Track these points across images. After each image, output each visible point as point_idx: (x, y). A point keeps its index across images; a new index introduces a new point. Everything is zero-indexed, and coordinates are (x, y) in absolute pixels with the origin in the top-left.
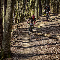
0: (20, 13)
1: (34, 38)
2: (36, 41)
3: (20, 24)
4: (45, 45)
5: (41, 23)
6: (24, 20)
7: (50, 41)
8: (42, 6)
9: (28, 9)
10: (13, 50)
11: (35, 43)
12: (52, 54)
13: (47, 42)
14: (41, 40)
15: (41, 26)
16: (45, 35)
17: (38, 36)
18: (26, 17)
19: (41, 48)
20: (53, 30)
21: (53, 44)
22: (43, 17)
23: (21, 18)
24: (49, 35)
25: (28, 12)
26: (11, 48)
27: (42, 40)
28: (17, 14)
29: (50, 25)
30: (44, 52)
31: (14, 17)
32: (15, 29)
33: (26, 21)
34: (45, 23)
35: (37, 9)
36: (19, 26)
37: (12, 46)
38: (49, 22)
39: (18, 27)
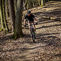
0: (29, 1)
2: (44, 23)
3: (30, 10)
5: (47, 8)
10: (24, 31)
11: (43, 25)
12: (57, 34)
13: (52, 24)
15: (47, 11)
16: (51, 18)
17: (45, 19)
18: (34, 4)
19: (48, 29)
21: (57, 25)
22: (49, 3)
23: (30, 5)
26: (23, 30)
27: (49, 22)
28: (27, 2)
30: (50, 33)
31: (24, 5)
33: (34, 7)
37: (23, 28)
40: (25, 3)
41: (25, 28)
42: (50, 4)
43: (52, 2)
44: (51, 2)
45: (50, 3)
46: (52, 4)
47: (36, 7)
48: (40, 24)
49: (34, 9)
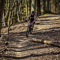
0: (11, 13)
1: (30, 45)
2: (33, 49)
3: (12, 27)
4: (45, 54)
6: (17, 22)
7: (51, 49)
8: (41, 3)
9: (22, 8)
13: (46, 50)
14: (39, 48)
15: (39, 29)
16: (45, 41)
17: (36, 43)
18: (19, 17)
19: (39, 59)
20: (55, 36)
23: (12, 19)
24: (49, 42)
25: (23, 12)
27: (41, 48)
29: (51, 28)
31: (4, 18)
32: (5, 34)
34: (45, 26)
35: (34, 7)
36: (11, 30)
38: (50, 25)
39: (9, 31)
40: (5, 15)
41: (4, 56)
42: (44, 19)
43: (48, 15)
44: (45, 15)
45: (44, 17)
46: (47, 19)
47: (22, 23)
49: (20, 25)
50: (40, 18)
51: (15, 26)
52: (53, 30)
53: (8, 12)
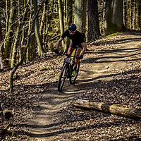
3: (22, 71)
6: (34, 58)
9: (49, 18)
11: (75, 137)
13: (117, 132)
15: (94, 76)
16: (112, 108)
17: (86, 113)
22: (103, 43)
25: (50, 29)
28: (11, 34)
29: (129, 72)
32: (3, 88)
36: (18, 78)
42: (108, 47)
43: (120, 37)
45: (108, 43)
46: (117, 46)
48: (63, 132)
49: (43, 65)
50: (97, 44)
51: (29, 68)
52: (133, 78)
53: (10, 30)
